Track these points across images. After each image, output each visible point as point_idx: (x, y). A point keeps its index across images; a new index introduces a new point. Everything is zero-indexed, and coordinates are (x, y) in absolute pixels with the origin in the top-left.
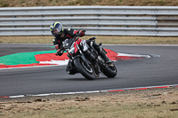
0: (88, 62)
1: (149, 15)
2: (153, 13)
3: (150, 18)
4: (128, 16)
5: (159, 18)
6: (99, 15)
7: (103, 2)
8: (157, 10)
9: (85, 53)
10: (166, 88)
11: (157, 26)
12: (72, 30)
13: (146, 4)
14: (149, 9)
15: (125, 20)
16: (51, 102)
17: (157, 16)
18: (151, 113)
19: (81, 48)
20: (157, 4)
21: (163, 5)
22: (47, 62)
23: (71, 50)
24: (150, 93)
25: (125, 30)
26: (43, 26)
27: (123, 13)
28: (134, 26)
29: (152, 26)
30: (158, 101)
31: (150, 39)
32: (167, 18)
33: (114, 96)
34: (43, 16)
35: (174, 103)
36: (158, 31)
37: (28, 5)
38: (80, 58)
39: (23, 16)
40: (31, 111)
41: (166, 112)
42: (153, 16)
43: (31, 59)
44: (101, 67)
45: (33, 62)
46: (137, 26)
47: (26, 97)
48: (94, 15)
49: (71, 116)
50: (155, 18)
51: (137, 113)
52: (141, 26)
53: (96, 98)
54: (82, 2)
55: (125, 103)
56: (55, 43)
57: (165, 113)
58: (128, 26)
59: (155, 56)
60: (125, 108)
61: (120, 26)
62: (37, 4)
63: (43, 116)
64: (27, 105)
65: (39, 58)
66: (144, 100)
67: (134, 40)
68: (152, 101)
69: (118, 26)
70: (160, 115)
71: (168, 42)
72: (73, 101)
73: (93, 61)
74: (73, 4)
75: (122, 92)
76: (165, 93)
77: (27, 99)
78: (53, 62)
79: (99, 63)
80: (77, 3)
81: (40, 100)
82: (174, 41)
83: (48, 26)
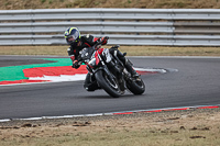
0: (112, 76)
1: (165, 20)
2: (170, 18)
3: (166, 23)
4: (138, 20)
5: (177, 24)
6: (103, 20)
7: (107, 4)
8: (174, 13)
9: (108, 65)
10: (185, 110)
11: (174, 34)
12: (91, 37)
13: (160, 6)
14: (165, 13)
15: (135, 26)
16: (43, 128)
17: (174, 20)
19: (104, 58)
20: (175, 6)
21: (181, 7)
22: (38, 78)
23: (92, 61)
24: (165, 116)
25: (135, 39)
26: (34, 34)
27: (133, 17)
28: (146, 33)
29: (168, 34)
30: (176, 126)
31: (166, 50)
32: (187, 24)
33: (121, 120)
34: (33, 21)
35: (195, 129)
36: (175, 39)
37: (15, 8)
38: (103, 70)
39: (9, 21)
40: (18, 139)
41: (184, 139)
42: (169, 20)
43: (18, 74)
44: (127, 82)
45: (22, 77)
46: (150, 33)
47: (12, 122)
48: (97, 20)
49: (68, 145)
50: (171, 24)
52: (155, 33)
54: (82, 4)
55: (134, 129)
56: (70, 53)
57: (184, 141)
59: (171, 70)
60: (135, 135)
61: (129, 33)
62: (27, 7)
63: (33, 144)
64: (13, 131)
65: (29, 73)
66: (158, 126)
67: (145, 50)
68: (168, 126)
69: (125, 33)
70: (178, 143)
71: (188, 53)
72: (70, 126)
73: (118, 75)
74: (71, 6)
75: (131, 115)
76: (184, 117)
77: (13, 124)
78: (46, 78)
79: (125, 76)
80: (76, 5)
81: (29, 125)
82: (196, 52)
83: (40, 33)
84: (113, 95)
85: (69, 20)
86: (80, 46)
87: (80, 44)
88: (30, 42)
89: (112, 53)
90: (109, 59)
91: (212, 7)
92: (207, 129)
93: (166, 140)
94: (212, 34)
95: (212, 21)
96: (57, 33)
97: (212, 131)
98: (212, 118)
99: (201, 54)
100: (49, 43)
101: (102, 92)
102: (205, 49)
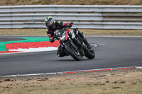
0: (76, 47)
1: (96, 12)
2: (100, 11)
3: (97, 14)
4: (79, 13)
5: (104, 15)
6: (57, 12)
7: (59, 2)
8: (102, 8)
9: (73, 40)
10: (110, 70)
11: (102, 21)
12: (62, 23)
14: (97, 8)
15: (77, 16)
16: (18, 82)
17: (102, 13)
18: (98, 90)
19: (70, 36)
20: (103, 3)
21: (107, 4)
22: (15, 50)
23: (63, 38)
24: (96, 74)
25: (77, 24)
26: (12, 21)
27: (75, 10)
28: (84, 21)
29: (99, 21)
30: (103, 81)
31: (97, 32)
32: (111, 15)
33: (68, 77)
34: (12, 13)
35: (115, 82)
36: (103, 25)
38: (70, 44)
40: (2, 89)
42: (99, 13)
43: (1, 47)
44: (85, 51)
45: (4, 49)
46: (87, 21)
48: (53, 12)
49: (34, 92)
50: (101, 15)
51: (86, 90)
52: (90, 21)
53: (53, 79)
54: (43, 2)
55: (76, 83)
56: (48, 33)
57: (108, 90)
58: (79, 21)
59: (101, 44)
60: (77, 86)
61: (73, 21)
62: (7, 4)
63: (11, 92)
65: (8, 47)
66: (92, 80)
67: (84, 32)
68: (98, 81)
70: (105, 92)
71: (111, 34)
72: (35, 81)
73: (79, 46)
74: (36, 4)
76: (109, 75)
79: (84, 47)
80: (39, 3)
81: (9, 80)
82: (117, 33)
83: (16, 21)
84: (76, 59)
85: (35, 13)
86: (54, 28)
87: (54, 27)
88: (9, 27)
89: (75, 32)
90: (73, 36)
91: (127, 4)
92: (123, 82)
93: (97, 90)
94: (127, 21)
95: (127, 13)
96: (27, 21)
97: (127, 84)
98: (127, 75)
99: (120, 34)
100: (22, 27)
101: (70, 57)
102: (122, 31)
